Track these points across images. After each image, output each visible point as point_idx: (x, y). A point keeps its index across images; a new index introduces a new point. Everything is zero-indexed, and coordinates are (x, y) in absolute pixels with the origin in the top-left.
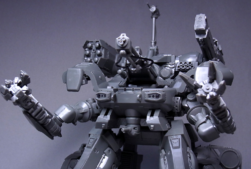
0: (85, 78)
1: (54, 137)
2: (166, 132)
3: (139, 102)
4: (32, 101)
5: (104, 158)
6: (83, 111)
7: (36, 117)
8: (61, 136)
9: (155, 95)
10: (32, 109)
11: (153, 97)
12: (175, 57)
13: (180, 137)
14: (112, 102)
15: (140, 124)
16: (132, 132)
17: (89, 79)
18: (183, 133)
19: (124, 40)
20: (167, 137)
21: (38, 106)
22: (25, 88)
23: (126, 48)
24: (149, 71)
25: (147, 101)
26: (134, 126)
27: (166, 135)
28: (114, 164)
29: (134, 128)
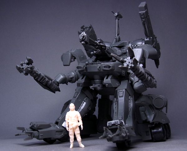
0: (73, 58)
1: (56, 92)
2: (116, 88)
3: (99, 71)
4: (36, 72)
5: (83, 103)
6: (71, 77)
7: (41, 81)
8: (60, 91)
9: (108, 67)
10: (37, 77)
11: (107, 67)
12: (129, 42)
13: (124, 90)
14: (85, 71)
15: (102, 84)
16: (98, 88)
17: (75, 58)
18: (126, 88)
19: (83, 36)
20: (117, 90)
21: (41, 75)
22: (30, 66)
23: (85, 40)
24: (106, 52)
25: (104, 70)
26: (99, 85)
27: (116, 89)
28: (90, 106)
29: (99, 86)
